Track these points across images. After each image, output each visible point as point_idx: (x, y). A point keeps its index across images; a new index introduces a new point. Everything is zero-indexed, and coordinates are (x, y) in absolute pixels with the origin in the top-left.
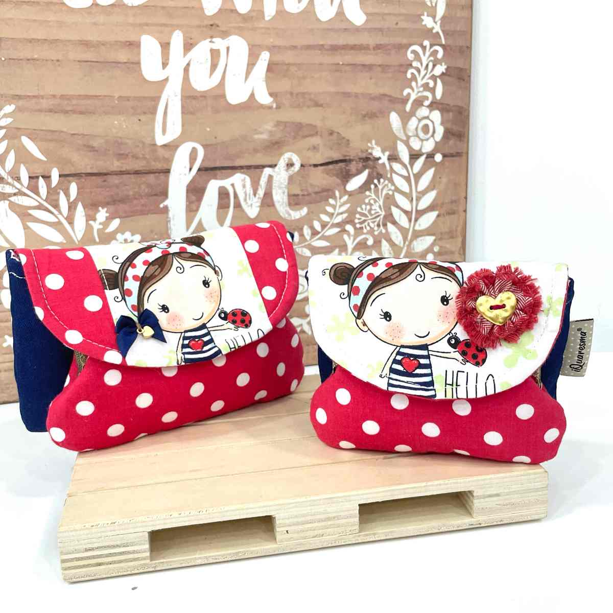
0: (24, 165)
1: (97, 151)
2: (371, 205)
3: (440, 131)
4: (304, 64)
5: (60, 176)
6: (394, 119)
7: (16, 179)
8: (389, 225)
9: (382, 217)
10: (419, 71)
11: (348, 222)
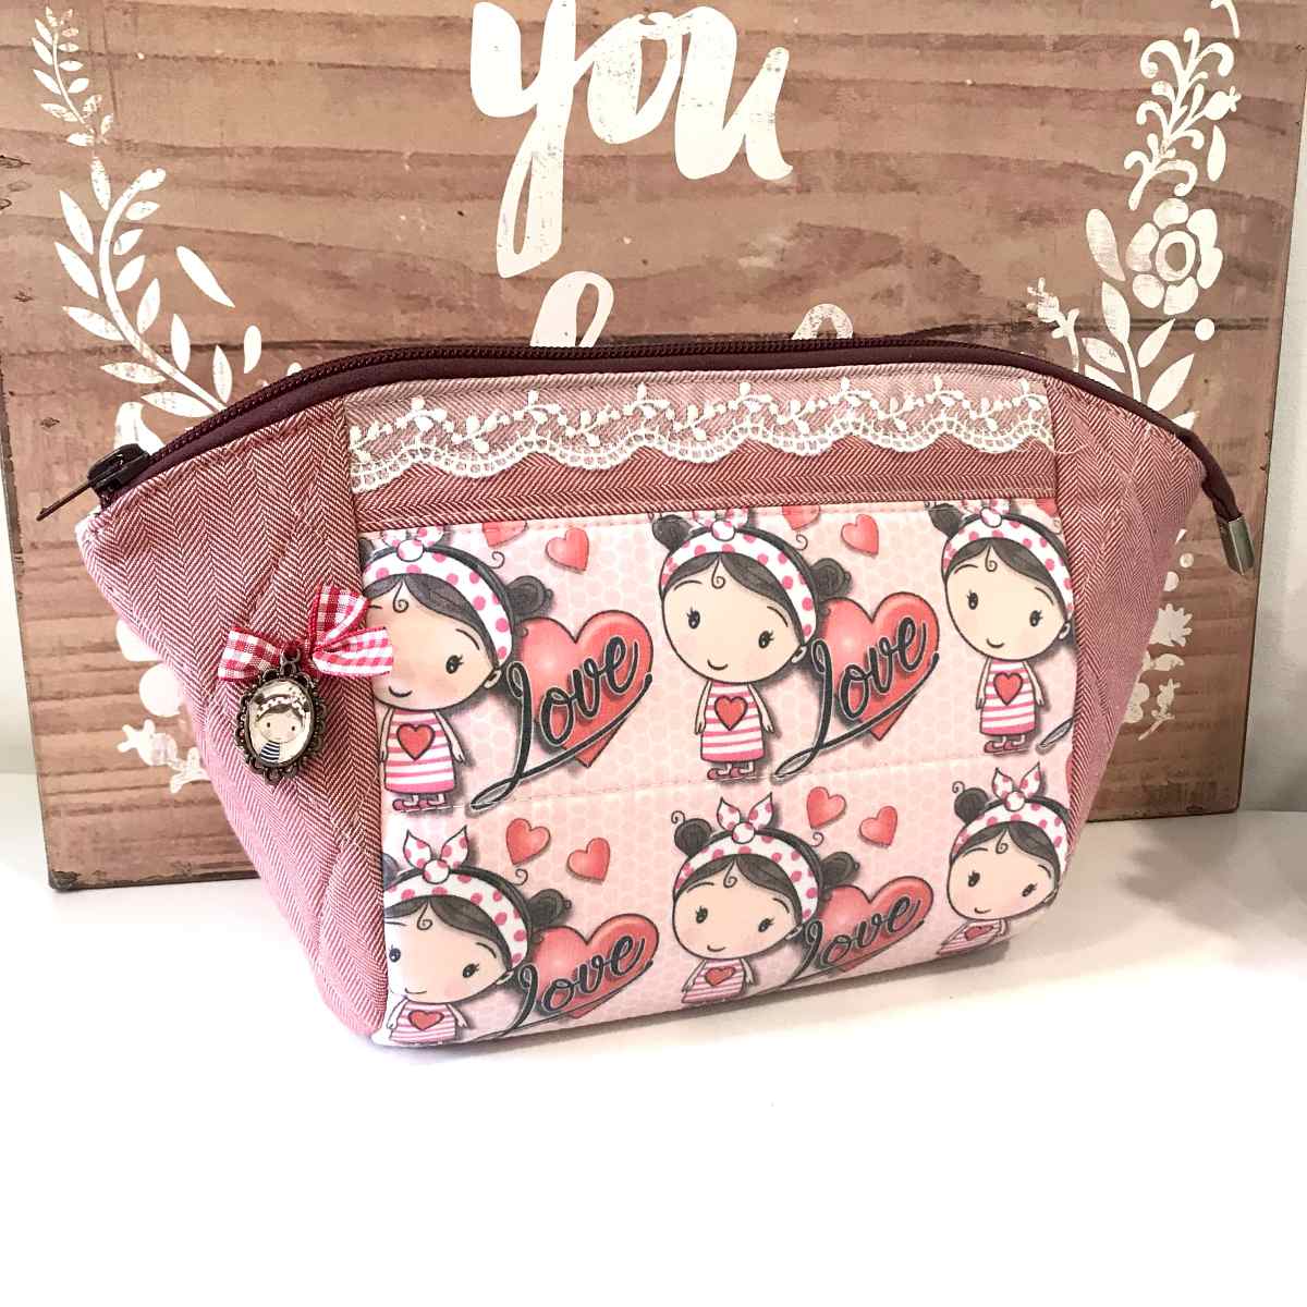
0: (180, 317)
1: (354, 287)
3: (1213, 262)
4: (873, 81)
5: (265, 346)
6: (1098, 227)
7: (162, 350)
10: (1168, 108)
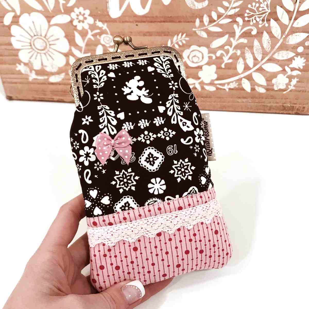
2: (260, 3)
8: (272, 21)
9: (267, 13)
11: (239, 16)
